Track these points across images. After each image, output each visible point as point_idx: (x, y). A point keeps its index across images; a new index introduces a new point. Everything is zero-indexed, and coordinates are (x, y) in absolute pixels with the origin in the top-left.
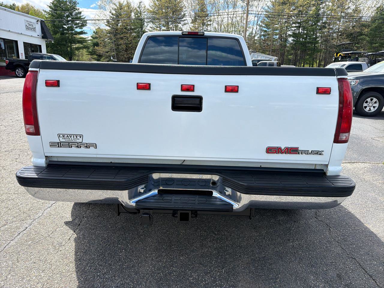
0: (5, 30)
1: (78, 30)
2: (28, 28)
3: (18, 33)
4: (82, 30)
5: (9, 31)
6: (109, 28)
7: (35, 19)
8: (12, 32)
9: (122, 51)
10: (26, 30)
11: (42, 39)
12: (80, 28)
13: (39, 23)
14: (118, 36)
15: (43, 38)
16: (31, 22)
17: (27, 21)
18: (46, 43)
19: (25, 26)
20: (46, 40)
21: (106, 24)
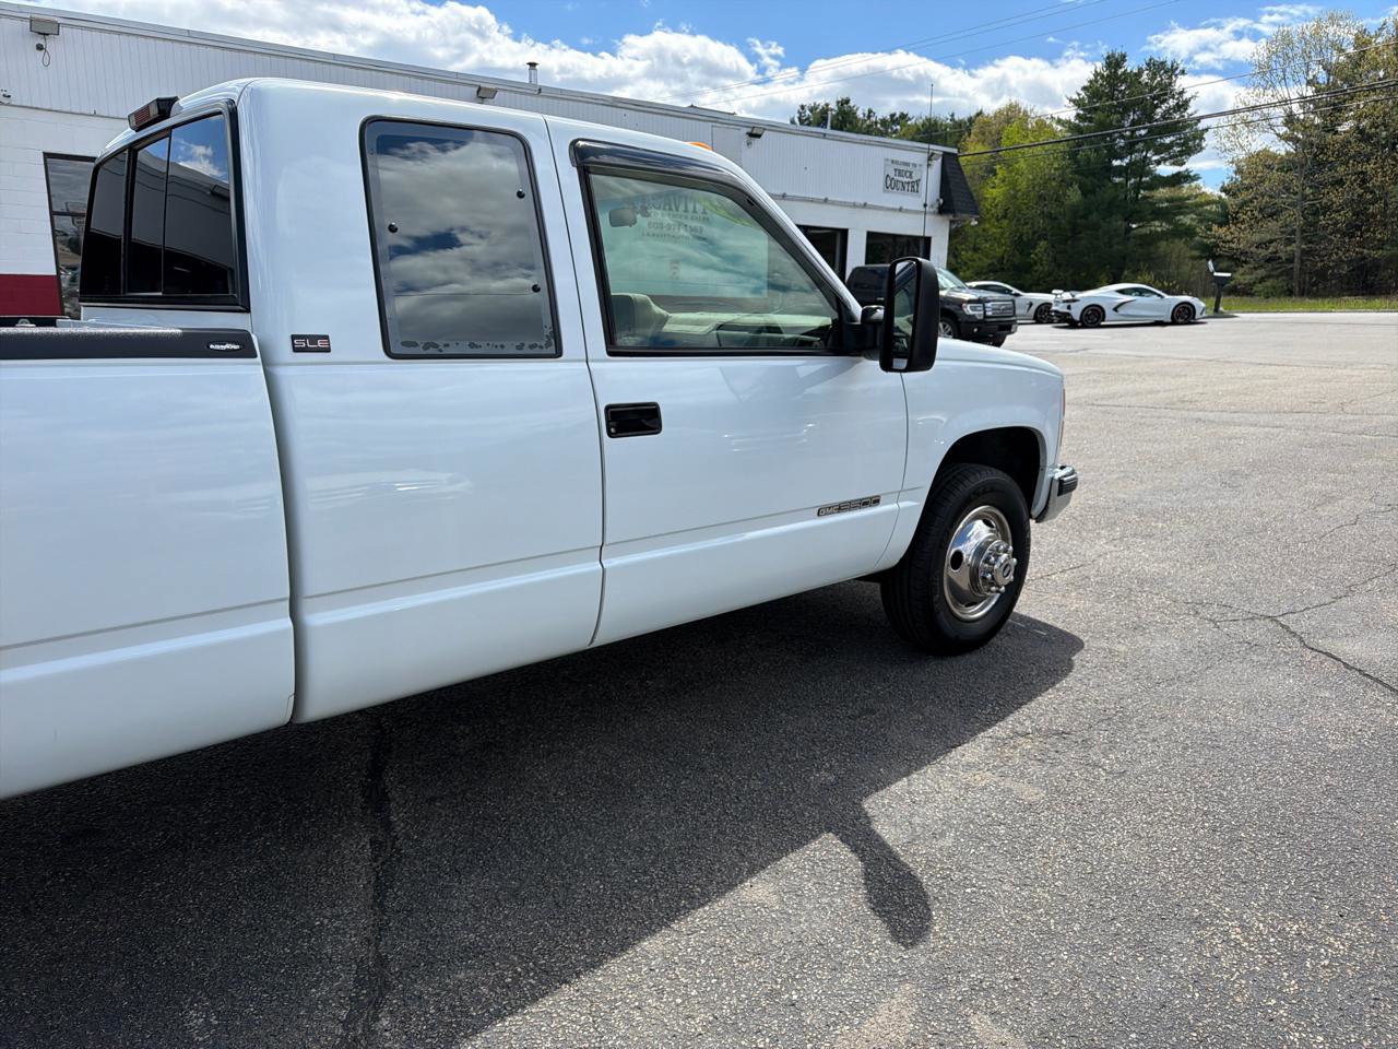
0: (812, 201)
1: (1165, 170)
2: (891, 184)
3: (854, 205)
4: (1182, 169)
5: (826, 200)
6: (1290, 147)
7: (921, 150)
8: (833, 203)
9: (1331, 234)
10: (884, 191)
11: (939, 218)
12: (1174, 164)
13: (937, 164)
14: (1327, 175)
15: (942, 210)
16: (907, 164)
17: (893, 162)
18: (954, 227)
19: (882, 179)
20: (951, 217)
21: (1283, 130)
